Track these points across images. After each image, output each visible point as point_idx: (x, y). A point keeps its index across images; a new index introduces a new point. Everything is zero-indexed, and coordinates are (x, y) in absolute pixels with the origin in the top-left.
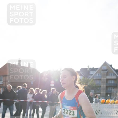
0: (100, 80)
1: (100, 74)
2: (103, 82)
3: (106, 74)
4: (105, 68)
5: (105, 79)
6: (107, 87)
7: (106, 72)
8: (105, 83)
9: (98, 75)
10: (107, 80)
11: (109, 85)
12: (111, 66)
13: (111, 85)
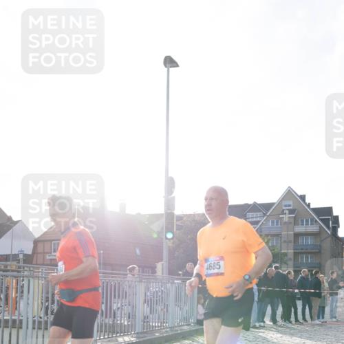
0: (278, 235)
1: (277, 222)
2: (285, 242)
3: (292, 220)
4: (290, 206)
5: (292, 233)
6: (296, 254)
7: (294, 216)
8: (291, 245)
9: (273, 222)
10: (297, 235)
11: (302, 249)
12: (303, 198)
13: (307, 249)
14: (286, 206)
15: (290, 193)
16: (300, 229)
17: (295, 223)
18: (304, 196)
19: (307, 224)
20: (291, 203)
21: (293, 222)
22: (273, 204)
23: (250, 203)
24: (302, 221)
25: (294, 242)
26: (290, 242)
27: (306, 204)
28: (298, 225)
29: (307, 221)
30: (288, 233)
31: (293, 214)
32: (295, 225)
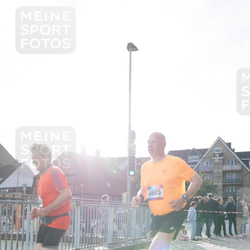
0: (212, 173)
1: (210, 163)
2: (216, 177)
3: (221, 161)
4: (219, 151)
5: (221, 171)
6: (224, 186)
7: (222, 158)
8: (221, 179)
9: (207, 163)
10: (225, 172)
11: (228, 182)
12: (229, 145)
13: (232, 182)
14: (216, 151)
15: (219, 142)
16: (227, 168)
17: (224, 163)
18: (230, 143)
19: (232, 164)
20: (220, 148)
21: (222, 163)
22: (207, 149)
23: (190, 149)
24: (229, 162)
25: (223, 177)
26: (220, 177)
27: (231, 149)
28: (226, 164)
29: (232, 162)
30: (218, 171)
31: (222, 156)
32: (223, 164)
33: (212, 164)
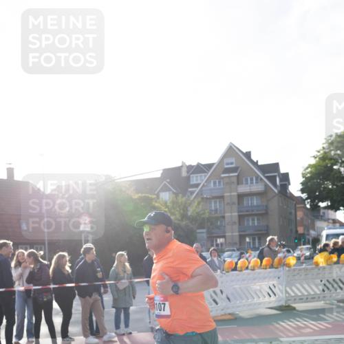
0: (222, 197)
1: (219, 182)
2: (228, 204)
3: (235, 180)
4: (232, 163)
5: (235, 194)
6: (241, 217)
7: (236, 174)
8: (235, 207)
9: (215, 183)
10: (241, 197)
11: (247, 211)
12: (248, 155)
13: (253, 211)
14: (228, 164)
15: (232, 151)
16: (243, 189)
17: (239, 182)
18: (250, 152)
19: (252, 183)
20: (233, 160)
23: (193, 164)
24: (247, 180)
25: (239, 204)
26: (234, 203)
27: (252, 162)
28: (242, 184)
29: (252, 180)
30: (230, 195)
31: (236, 172)
32: (238, 184)
33: (222, 183)
